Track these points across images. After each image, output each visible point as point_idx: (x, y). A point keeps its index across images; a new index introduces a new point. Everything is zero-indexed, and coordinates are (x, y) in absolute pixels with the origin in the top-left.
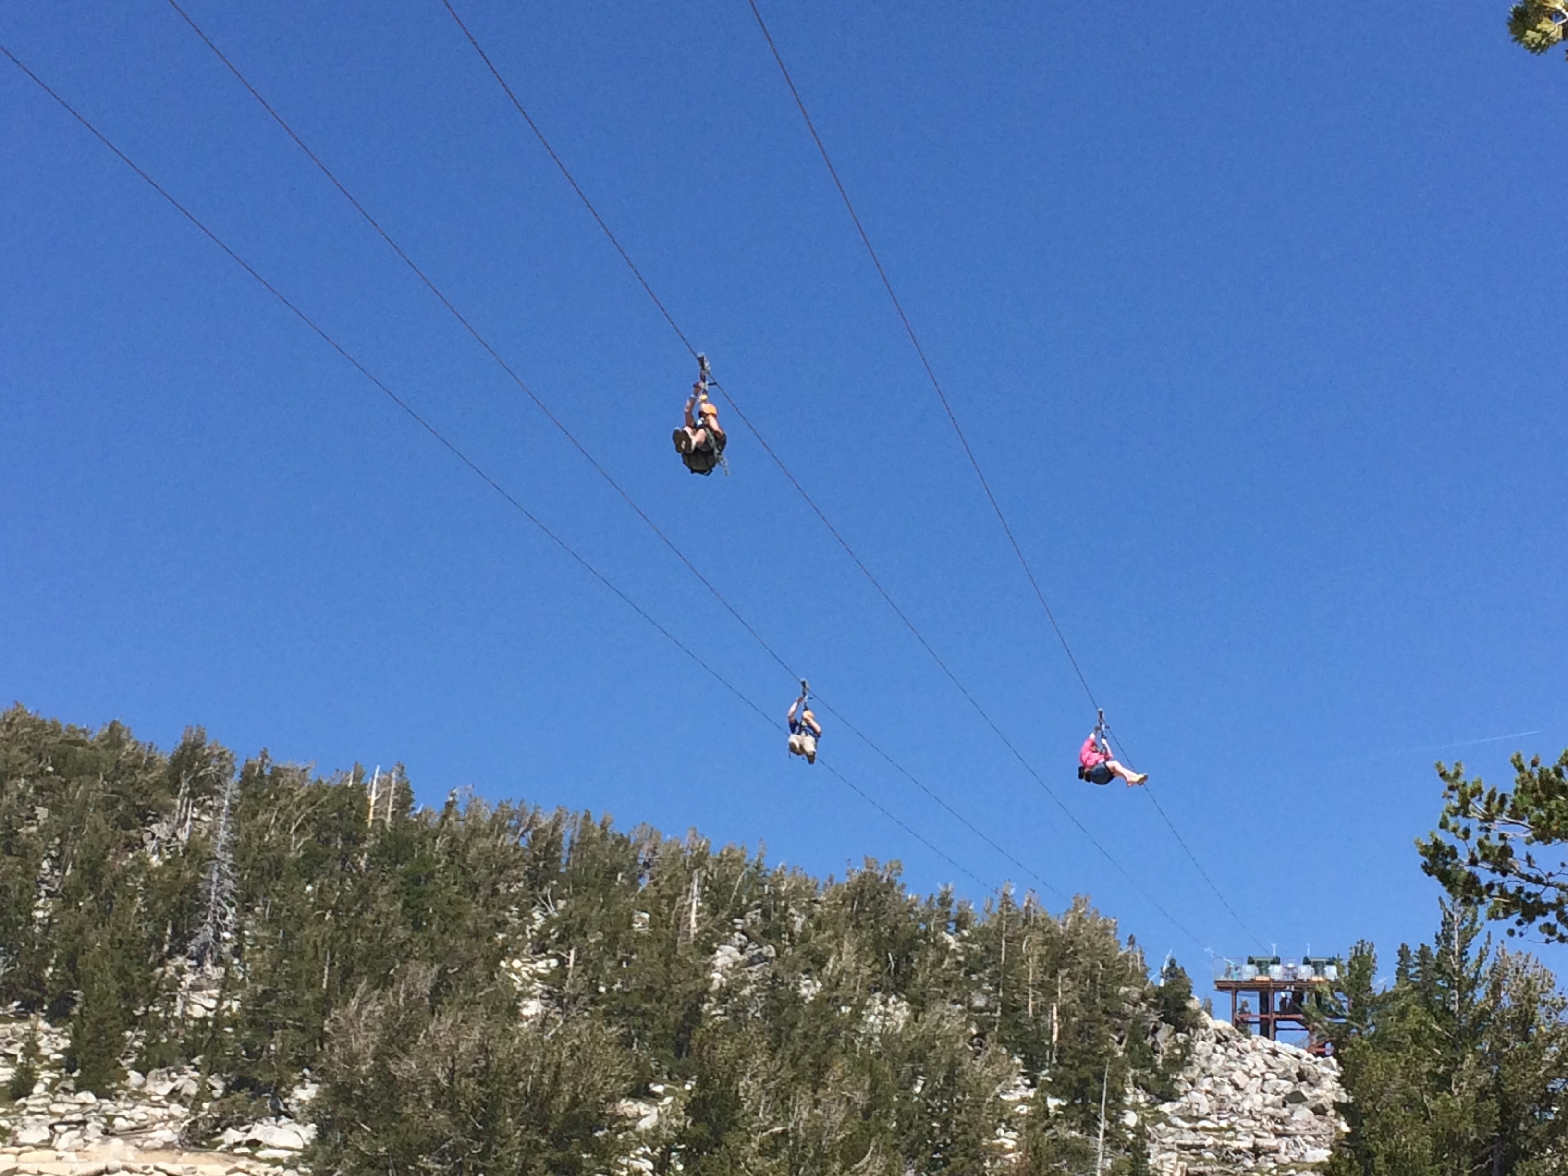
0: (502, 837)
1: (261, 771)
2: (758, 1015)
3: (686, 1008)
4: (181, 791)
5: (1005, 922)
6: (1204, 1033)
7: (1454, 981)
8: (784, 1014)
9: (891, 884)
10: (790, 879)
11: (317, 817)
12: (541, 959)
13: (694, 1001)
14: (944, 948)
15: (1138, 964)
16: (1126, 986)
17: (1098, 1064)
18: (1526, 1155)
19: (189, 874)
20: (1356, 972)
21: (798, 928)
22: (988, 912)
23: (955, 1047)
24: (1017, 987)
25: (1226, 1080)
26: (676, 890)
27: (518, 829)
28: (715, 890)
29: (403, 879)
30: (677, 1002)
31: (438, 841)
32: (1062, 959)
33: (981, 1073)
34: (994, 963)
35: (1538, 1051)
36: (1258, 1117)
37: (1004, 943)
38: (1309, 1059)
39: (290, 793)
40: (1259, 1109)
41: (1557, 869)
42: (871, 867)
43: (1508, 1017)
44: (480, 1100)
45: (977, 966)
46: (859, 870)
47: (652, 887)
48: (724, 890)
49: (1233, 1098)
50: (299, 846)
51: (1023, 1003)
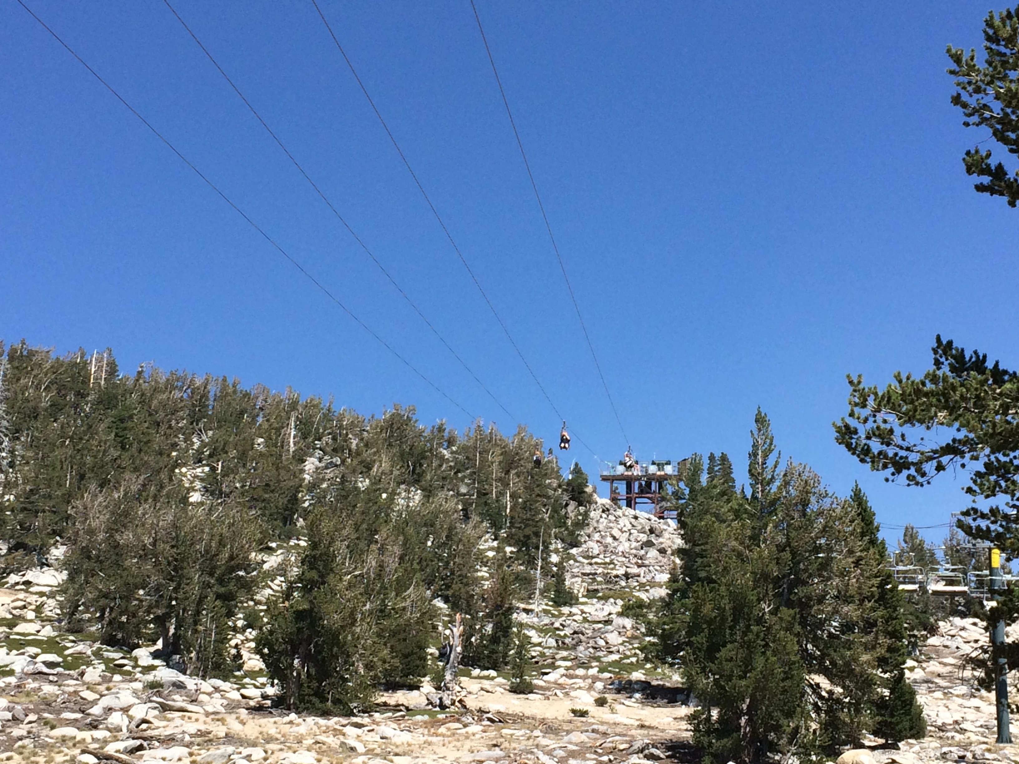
0: (173, 392)
1: (21, 353)
2: (332, 499)
3: (289, 496)
5: (479, 442)
6: (595, 506)
7: (758, 479)
8: (349, 499)
9: (409, 419)
10: (349, 417)
11: (58, 381)
12: (199, 467)
13: (294, 492)
14: (442, 459)
15: (554, 466)
16: (549, 479)
17: (535, 526)
20: (692, 472)
21: (354, 446)
22: (467, 436)
23: (452, 518)
24: (486, 481)
25: (608, 534)
26: (280, 424)
27: (183, 387)
28: (304, 424)
29: (113, 419)
30: (284, 493)
31: (133, 395)
32: (512, 463)
34: (472, 467)
35: (811, 522)
36: (627, 555)
37: (478, 454)
38: (655, 521)
39: (40, 367)
40: (627, 551)
41: (918, 442)
42: (398, 410)
43: (794, 502)
44: (173, 556)
45: (462, 468)
46: (390, 411)
47: (266, 423)
48: (309, 424)
49: (612, 544)
50: (47, 399)
51: (489, 490)
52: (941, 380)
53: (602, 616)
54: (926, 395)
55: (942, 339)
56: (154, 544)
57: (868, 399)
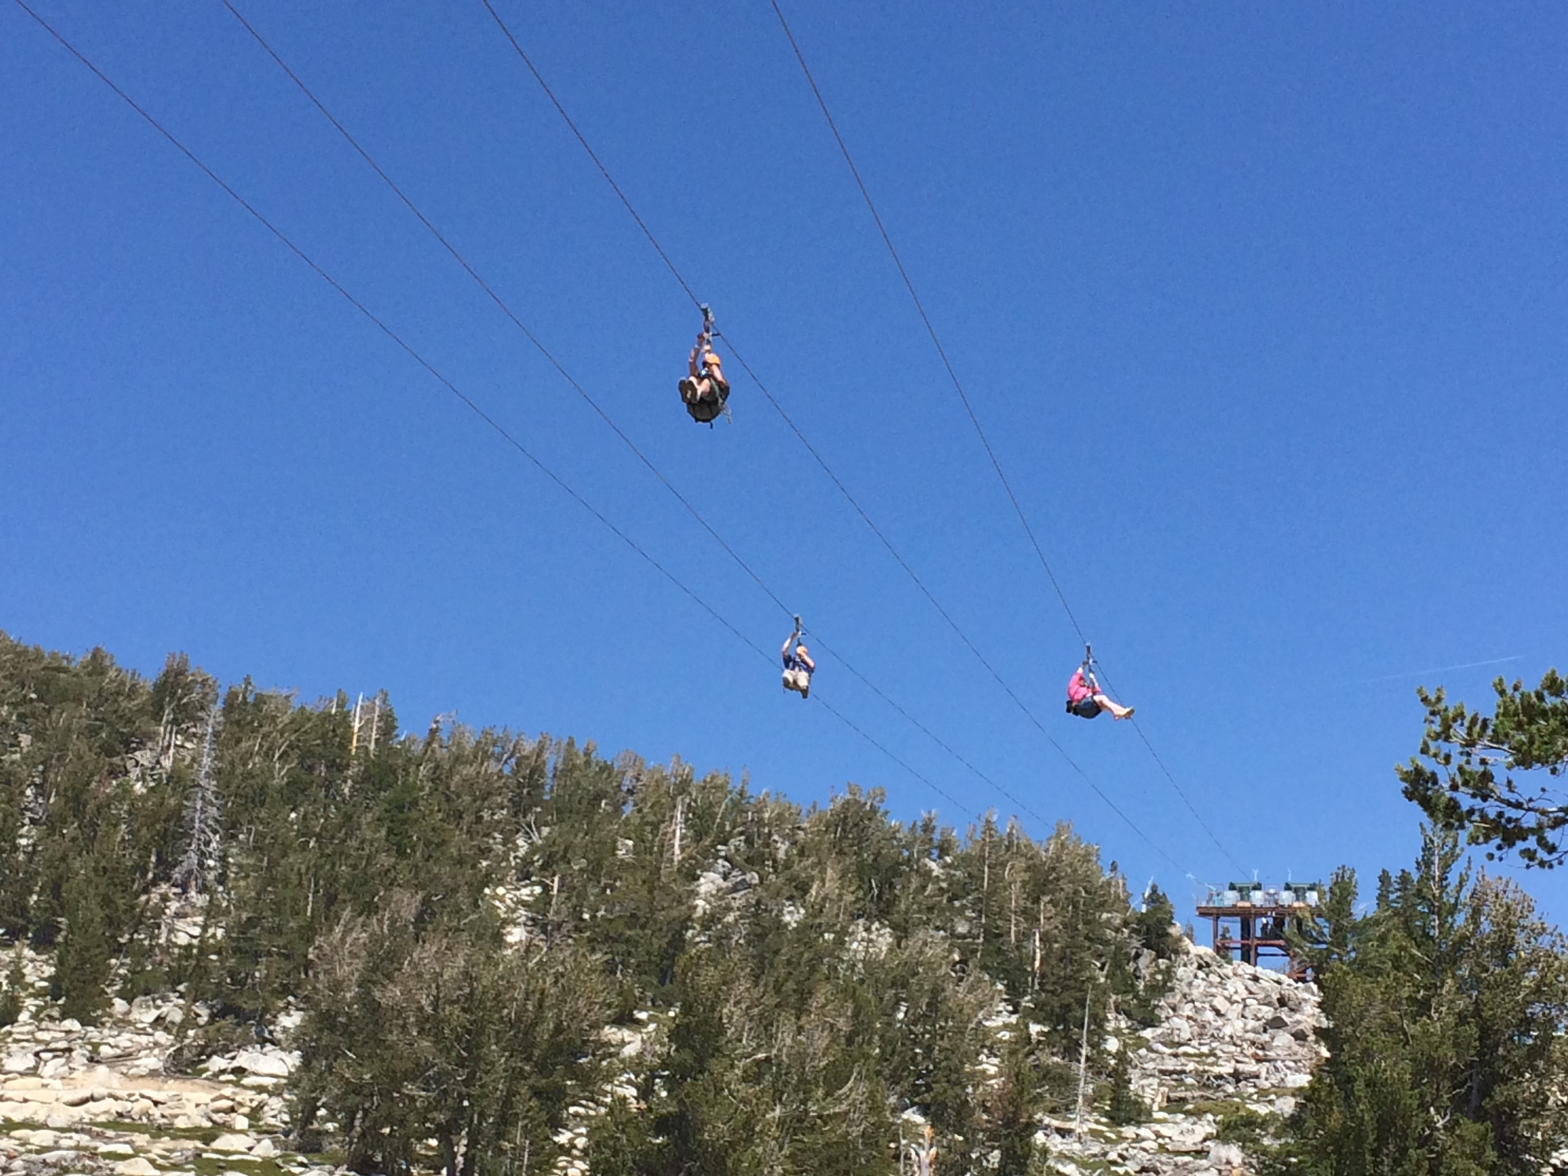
0: (486, 764)
1: (245, 698)
2: (741, 941)
3: (670, 935)
4: (165, 718)
5: (987, 849)
6: (1185, 957)
7: (1433, 905)
8: (767, 941)
9: (874, 810)
10: (773, 806)
11: (301, 744)
12: (525, 886)
13: (678, 928)
14: (927, 875)
15: (1120, 891)
16: (1108, 912)
17: (1080, 990)
18: (1505, 1079)
19: (172, 802)
20: (1337, 898)
21: (781, 855)
22: (971, 838)
23: (938, 974)
24: (1000, 913)
25: (1207, 1006)
26: (659, 817)
27: (502, 755)
28: (699, 817)
29: (386, 806)
30: (661, 929)
31: (421, 768)
32: (1045, 885)
33: (963, 999)
34: (977, 889)
35: (1517, 976)
36: (1239, 1042)
37: (986, 869)
38: (1289, 985)
39: (273, 720)
40: (1239, 1034)
41: (1537, 794)
42: (854, 794)
44: (465, 1027)
45: (960, 893)
46: (843, 796)
47: (636, 814)
48: (708, 817)
49: (1214, 1023)
50: (282, 773)
51: (1005, 929)
53: (1191, 1142)
54: (1546, 715)
56: (435, 1006)
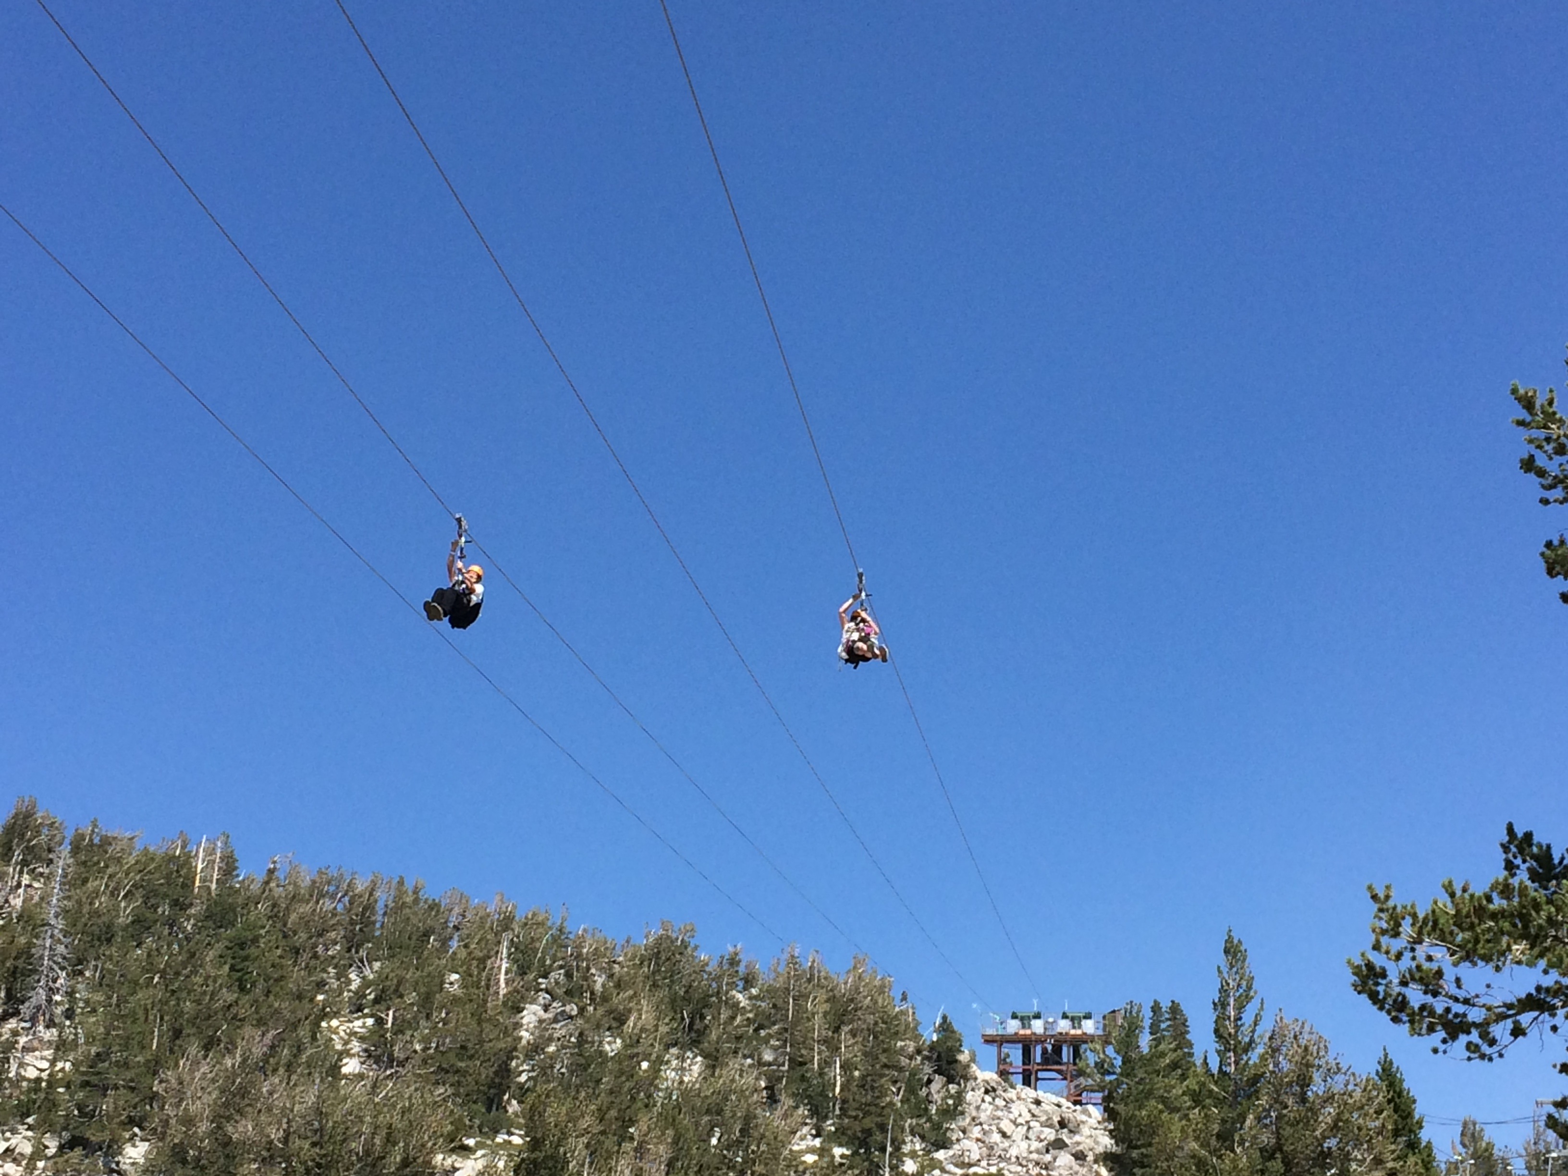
0: (321, 902)
1: (91, 840)
2: (563, 1070)
3: (496, 1065)
4: (14, 860)
5: (792, 982)
6: (974, 1084)
7: (1230, 1044)
8: (590, 1070)
9: (685, 945)
10: (591, 942)
11: (144, 884)
12: (358, 1018)
13: (505, 1058)
14: (735, 1007)
15: (910, 1019)
16: (902, 1040)
17: (880, 1115)
19: (23, 940)
20: (1125, 1032)
21: (598, 987)
22: (775, 971)
24: (804, 1042)
25: (994, 1128)
26: (486, 952)
27: (337, 894)
28: (522, 951)
29: (227, 943)
30: (489, 1060)
31: (259, 906)
32: (844, 1015)
33: (778, 1127)
34: (782, 1020)
35: (1315, 1113)
36: (1024, 1163)
37: (791, 1001)
38: (1068, 1108)
39: (119, 861)
40: (1025, 1155)
41: (1482, 990)
42: (667, 930)
43: (1286, 1080)
44: (314, 1160)
45: (766, 1023)
46: (656, 932)
47: (463, 950)
48: (530, 952)
49: (1001, 1145)
50: (127, 912)
51: (809, 1057)
52: (1516, 893)
54: (1494, 916)
55: (1516, 830)
56: (286, 1140)
57: (1403, 923)
